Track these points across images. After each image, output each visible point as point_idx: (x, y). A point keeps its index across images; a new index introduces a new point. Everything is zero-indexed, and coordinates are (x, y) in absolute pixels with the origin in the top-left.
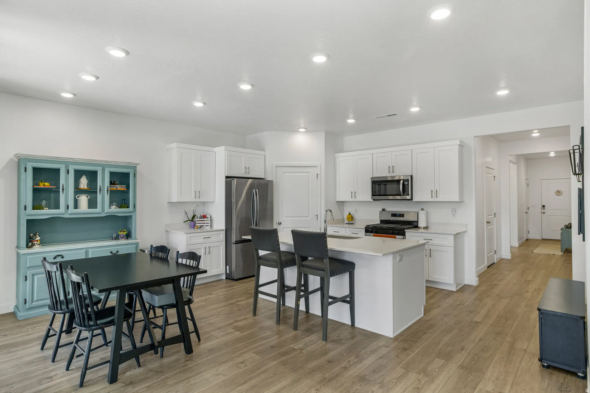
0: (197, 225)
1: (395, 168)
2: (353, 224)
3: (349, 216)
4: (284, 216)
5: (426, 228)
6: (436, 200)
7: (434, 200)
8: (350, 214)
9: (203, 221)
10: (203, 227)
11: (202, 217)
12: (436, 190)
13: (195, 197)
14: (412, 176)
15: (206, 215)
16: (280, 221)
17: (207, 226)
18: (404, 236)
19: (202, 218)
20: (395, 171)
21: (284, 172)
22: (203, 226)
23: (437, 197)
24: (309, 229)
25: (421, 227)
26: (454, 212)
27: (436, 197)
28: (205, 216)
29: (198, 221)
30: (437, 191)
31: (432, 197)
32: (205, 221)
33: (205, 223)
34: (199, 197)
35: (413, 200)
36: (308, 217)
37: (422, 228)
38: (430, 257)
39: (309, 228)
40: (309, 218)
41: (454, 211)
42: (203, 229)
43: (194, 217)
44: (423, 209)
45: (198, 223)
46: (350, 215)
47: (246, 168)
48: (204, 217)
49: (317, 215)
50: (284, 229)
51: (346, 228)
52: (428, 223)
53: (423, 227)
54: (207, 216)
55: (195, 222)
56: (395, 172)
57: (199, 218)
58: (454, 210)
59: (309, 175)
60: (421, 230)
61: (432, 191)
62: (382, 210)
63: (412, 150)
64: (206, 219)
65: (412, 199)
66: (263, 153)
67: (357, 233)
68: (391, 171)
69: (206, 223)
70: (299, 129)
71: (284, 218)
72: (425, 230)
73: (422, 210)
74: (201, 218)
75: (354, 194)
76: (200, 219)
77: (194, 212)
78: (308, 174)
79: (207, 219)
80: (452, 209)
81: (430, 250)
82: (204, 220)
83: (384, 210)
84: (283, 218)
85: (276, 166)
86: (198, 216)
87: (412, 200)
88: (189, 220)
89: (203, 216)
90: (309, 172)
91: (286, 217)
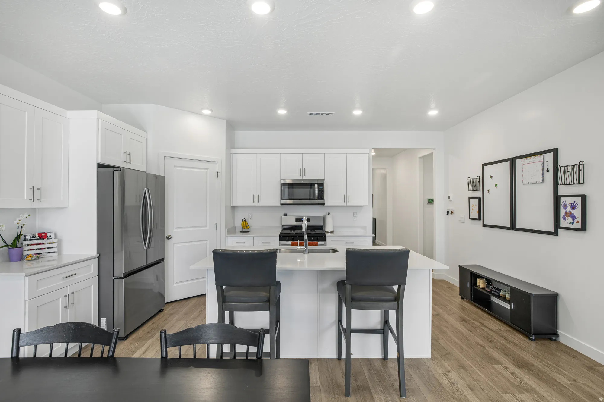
0: (26, 253)
1: (306, 171)
2: (249, 232)
4: (175, 228)
6: (348, 204)
7: (346, 205)
8: (245, 220)
9: (40, 244)
10: (40, 256)
12: (349, 195)
13: (32, 200)
15: (46, 234)
16: (171, 234)
17: (49, 253)
18: (325, 242)
19: (38, 239)
20: (307, 174)
21: (175, 166)
22: (42, 254)
23: (349, 201)
24: (207, 243)
26: (356, 216)
28: (43, 235)
29: (28, 245)
31: (344, 201)
32: (44, 244)
33: (44, 248)
34: (40, 200)
35: (325, 205)
36: (206, 226)
39: (207, 240)
40: (207, 228)
41: (354, 214)
43: (18, 238)
45: (27, 250)
47: (126, 153)
49: (217, 224)
50: (175, 245)
51: (253, 237)
54: (48, 235)
55: (21, 248)
57: (30, 240)
59: (207, 173)
61: (344, 196)
63: (325, 154)
64: (45, 241)
66: (144, 133)
67: (268, 242)
68: (302, 174)
69: (48, 248)
70: (202, 109)
71: (174, 230)
72: (331, 234)
73: (329, 214)
74: (33, 238)
75: (256, 198)
76: (34, 242)
77: (20, 228)
78: (206, 171)
79: (49, 241)
80: (354, 212)
82: (42, 242)
83: (286, 215)
85: (165, 157)
86: (25, 236)
88: (7, 245)
89: (40, 234)
90: (207, 169)
91: (177, 228)
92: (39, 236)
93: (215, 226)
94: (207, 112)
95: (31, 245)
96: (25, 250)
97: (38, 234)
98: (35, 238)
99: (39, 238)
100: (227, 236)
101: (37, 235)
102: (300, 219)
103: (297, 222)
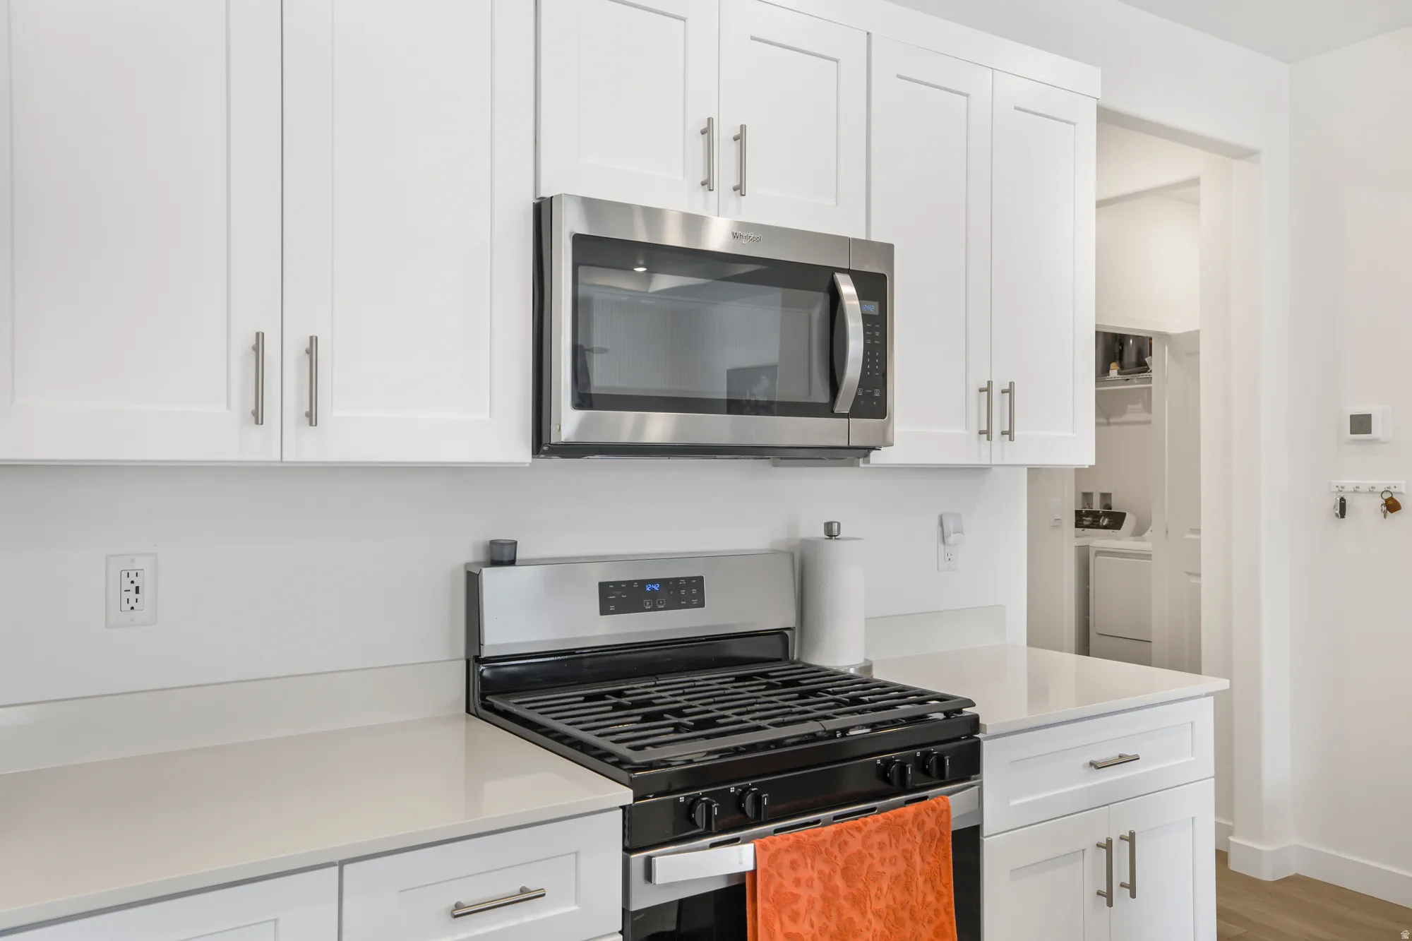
7: (987, 459)
23: (1004, 433)
27: (1002, 438)
102: (630, 583)
103: (612, 607)
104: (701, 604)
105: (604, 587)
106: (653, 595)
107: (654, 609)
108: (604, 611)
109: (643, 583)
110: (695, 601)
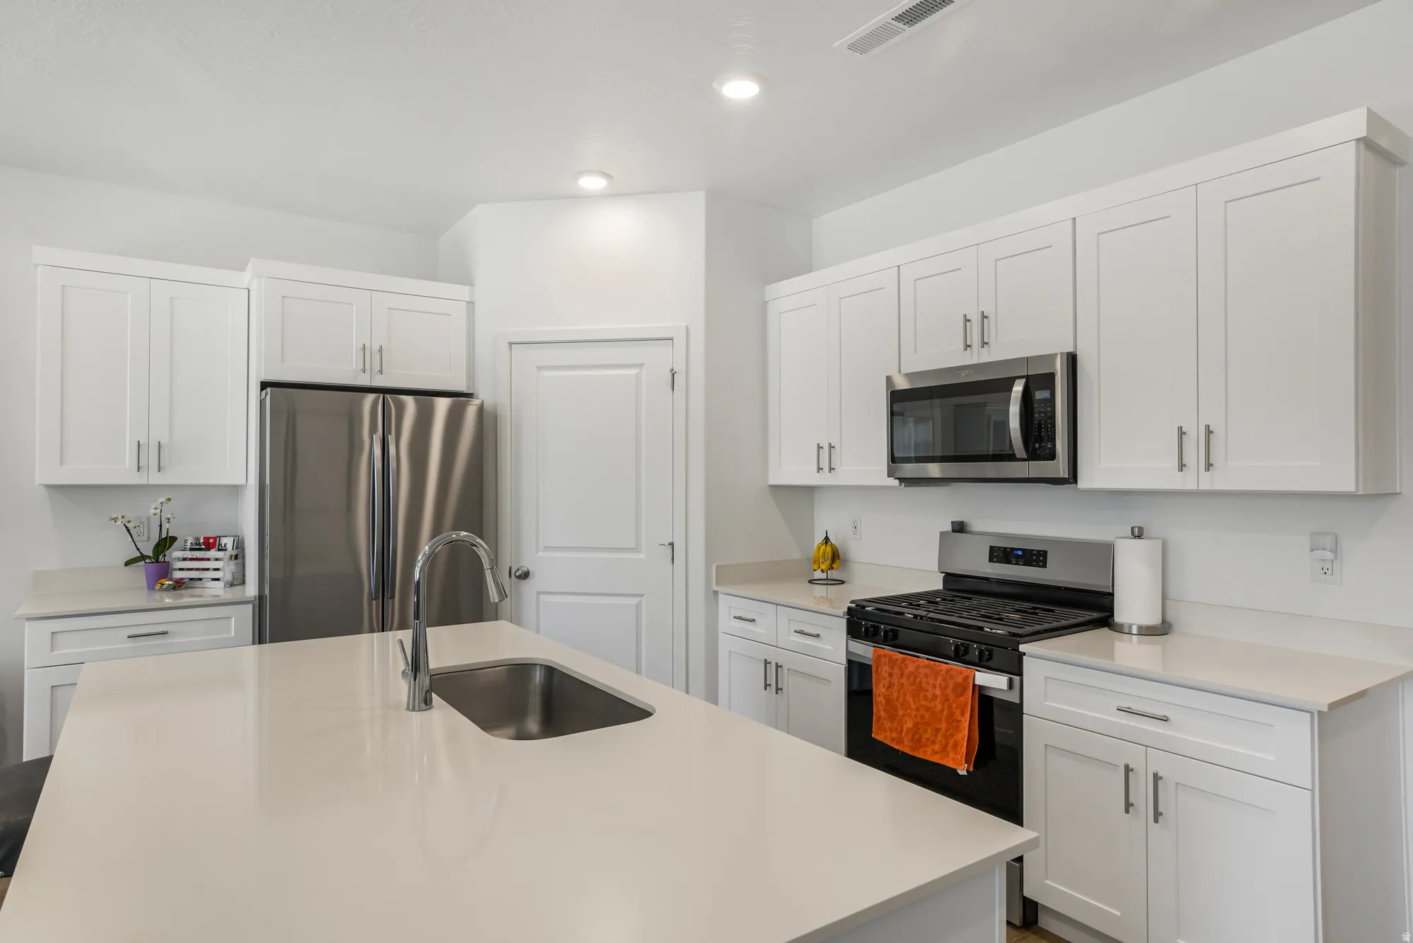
0: (174, 575)
1: (991, 325)
2: (842, 582)
3: (821, 551)
4: (541, 546)
5: (1161, 630)
6: (1204, 486)
8: (827, 539)
9: (203, 559)
10: (198, 584)
11: (199, 544)
12: (1208, 427)
13: (142, 468)
14: (1072, 360)
15: (217, 538)
16: (527, 564)
17: (212, 579)
18: (1017, 679)
19: (201, 550)
20: (991, 337)
21: (541, 369)
22: (201, 579)
23: (1209, 466)
24: (640, 602)
25: (1130, 626)
26: (1329, 555)
27: (1208, 469)
28: (213, 541)
29: (179, 559)
30: (1209, 432)
31: (1182, 466)
32: (208, 560)
33: (208, 569)
34: (162, 468)
35: (1083, 483)
36: (636, 550)
37: (1135, 631)
38: (1156, 821)
39: (642, 595)
40: (642, 556)
41: (1328, 549)
42: (197, 591)
43: (165, 543)
44: (1141, 529)
45: (178, 570)
46: (829, 547)
47: (364, 349)
48: (210, 544)
49: (672, 544)
50: (542, 596)
51: (777, 605)
52: (1168, 603)
53: (1140, 628)
54: (224, 541)
55: (167, 564)
56: (992, 342)
57: (191, 550)
58: (1328, 541)
59: (638, 377)
60: (1131, 641)
61: (1181, 433)
62: (949, 528)
63: (1074, 219)
64: (213, 553)
65: (1073, 477)
66: (462, 292)
67: (814, 632)
68: (975, 340)
69: (213, 569)
71: (540, 554)
72: (1151, 641)
73: (1138, 534)
74: (195, 547)
75: (826, 456)
76: (189, 554)
77: (163, 524)
78: (634, 371)
79: (220, 554)
80: (1313, 534)
81: (1157, 778)
82: (206, 557)
83: (959, 528)
84: (537, 552)
85: (511, 344)
86: (186, 541)
87: (1075, 481)
88: (144, 558)
89: (207, 539)
90: (640, 366)
91: (547, 548)
92: (204, 544)
93: (669, 549)
94: (592, 183)
95: (191, 559)
96: (176, 569)
97: (204, 538)
98: (197, 547)
99: (203, 547)
100: (715, 588)
101: (202, 541)
102: (1005, 548)
103: (995, 560)
104: (1044, 566)
105: (992, 548)
106: (1017, 557)
107: (1017, 564)
108: (991, 560)
109: (1013, 550)
110: (1041, 564)
